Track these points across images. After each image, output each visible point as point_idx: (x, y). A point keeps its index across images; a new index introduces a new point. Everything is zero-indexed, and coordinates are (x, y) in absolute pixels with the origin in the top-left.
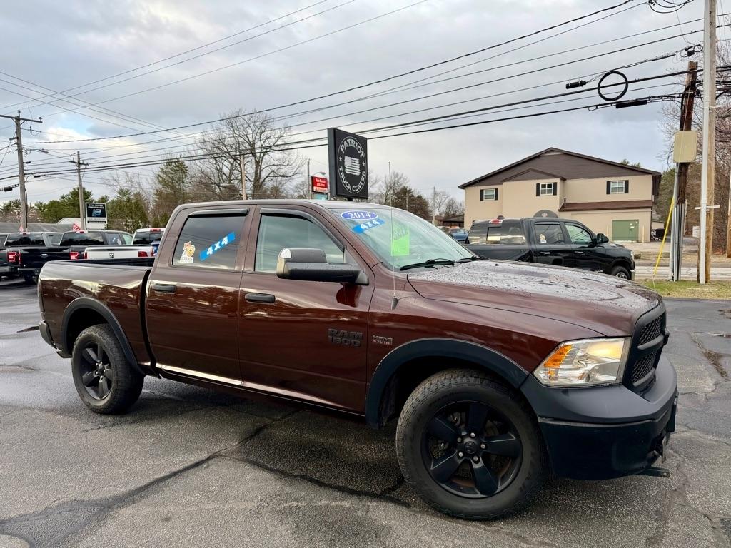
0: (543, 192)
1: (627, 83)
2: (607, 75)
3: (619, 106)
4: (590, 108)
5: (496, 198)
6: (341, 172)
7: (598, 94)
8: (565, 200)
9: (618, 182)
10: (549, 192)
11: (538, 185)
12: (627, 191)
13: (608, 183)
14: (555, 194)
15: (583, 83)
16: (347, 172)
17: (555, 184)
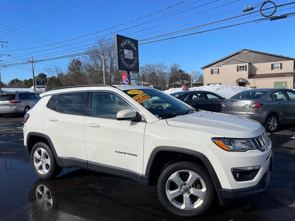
0: (240, 70)
1: (276, 7)
2: (265, 3)
3: (272, 19)
4: (256, 22)
5: (218, 73)
6: (122, 57)
7: (260, 14)
8: (251, 73)
9: (277, 64)
10: (243, 70)
11: (238, 66)
12: (281, 68)
13: (272, 65)
14: (246, 70)
15: (252, 9)
16: (125, 57)
17: (246, 66)
